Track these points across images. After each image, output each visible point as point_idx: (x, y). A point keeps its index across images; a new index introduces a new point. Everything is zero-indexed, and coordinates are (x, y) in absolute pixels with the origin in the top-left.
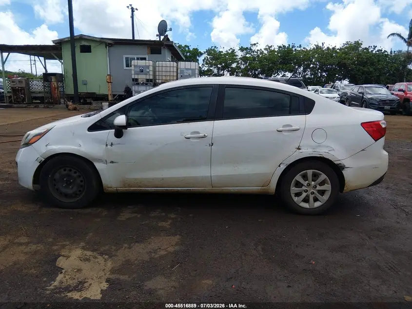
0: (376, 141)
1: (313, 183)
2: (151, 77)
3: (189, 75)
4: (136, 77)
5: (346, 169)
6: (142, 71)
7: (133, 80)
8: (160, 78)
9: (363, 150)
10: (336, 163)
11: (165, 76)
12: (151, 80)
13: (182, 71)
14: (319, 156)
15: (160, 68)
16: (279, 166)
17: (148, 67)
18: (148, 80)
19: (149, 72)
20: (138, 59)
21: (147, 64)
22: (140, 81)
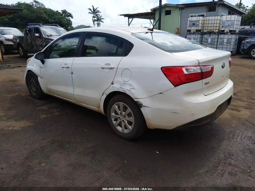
0: (175, 86)
1: (124, 113)
2: (200, 28)
3: (229, 25)
4: (190, 29)
5: (143, 108)
6: (194, 24)
7: (188, 30)
8: (207, 29)
9: (161, 93)
10: (135, 100)
11: (210, 27)
12: (200, 31)
13: (223, 22)
14: (123, 92)
15: (208, 21)
16: (103, 95)
17: (198, 21)
18: (197, 31)
19: (198, 25)
20: (192, 16)
21: (198, 19)
22: (192, 31)
